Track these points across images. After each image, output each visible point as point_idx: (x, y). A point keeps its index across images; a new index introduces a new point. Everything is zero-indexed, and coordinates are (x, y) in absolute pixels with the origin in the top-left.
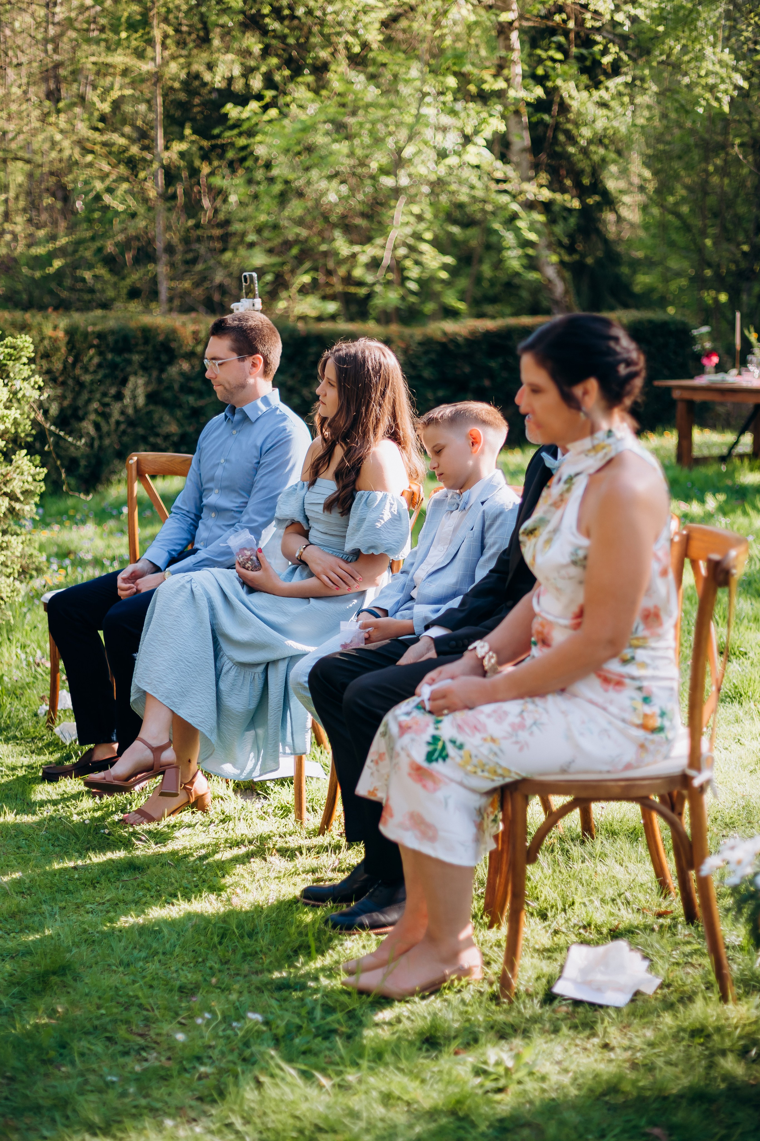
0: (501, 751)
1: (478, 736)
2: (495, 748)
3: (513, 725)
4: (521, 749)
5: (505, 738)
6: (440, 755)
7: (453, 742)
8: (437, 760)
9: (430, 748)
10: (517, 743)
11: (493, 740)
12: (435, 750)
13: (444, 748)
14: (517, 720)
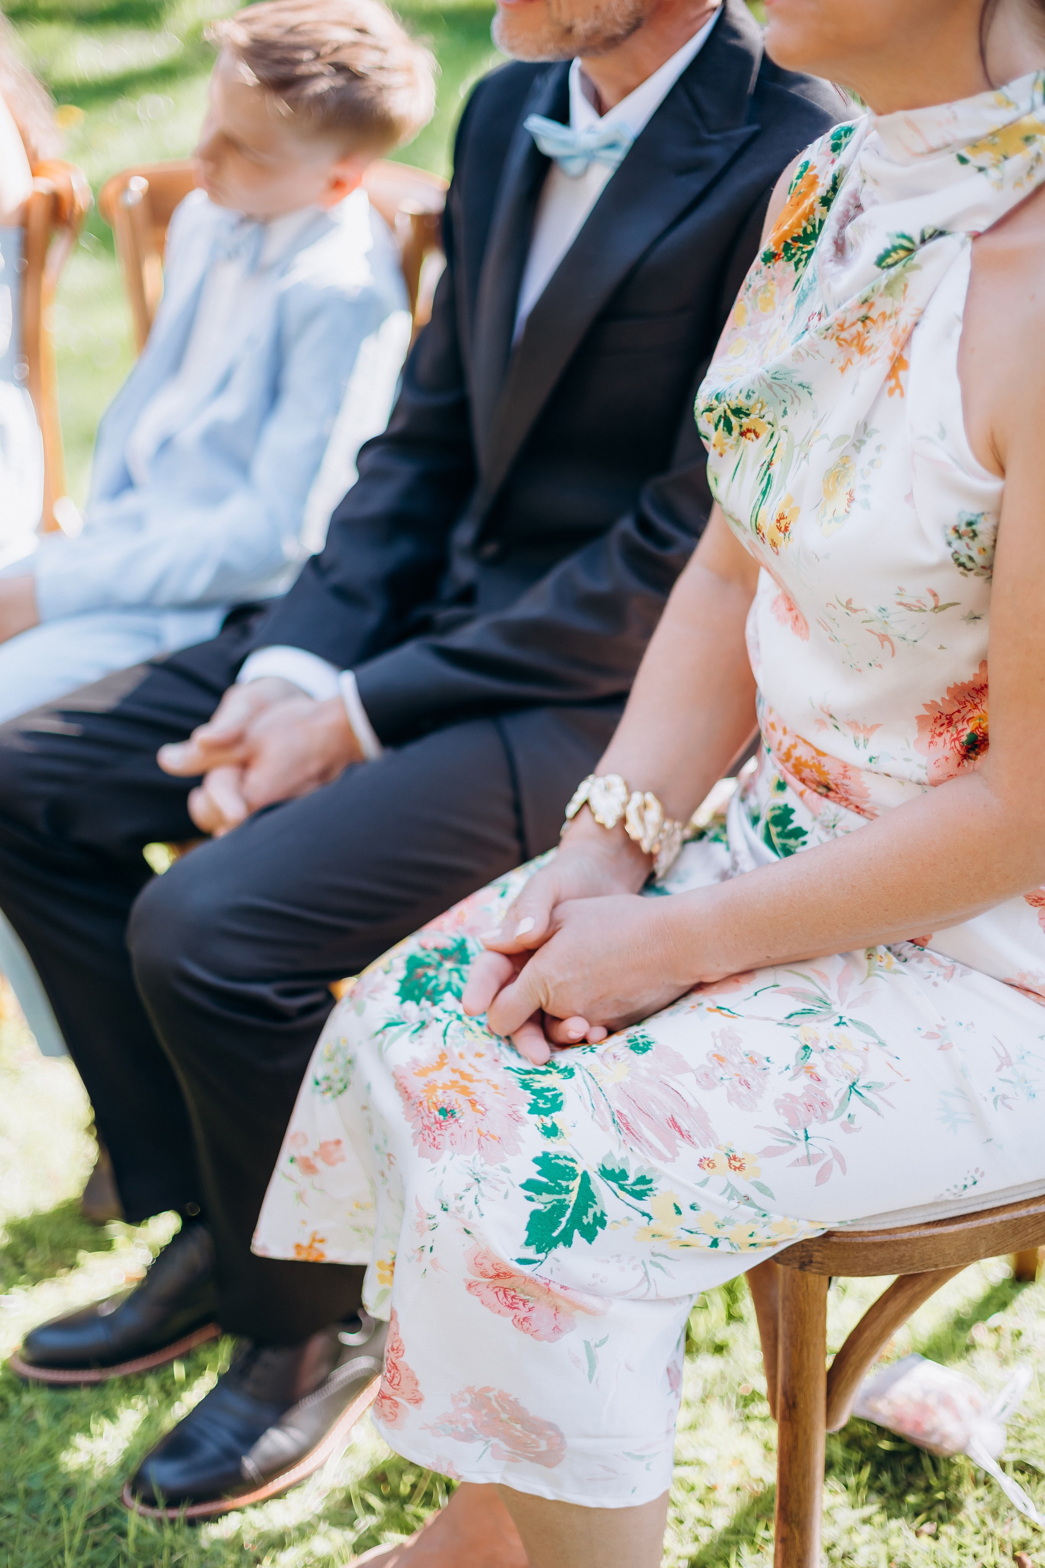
0: (762, 1189)
1: (689, 1154)
2: (742, 1182)
3: (786, 1105)
4: (822, 1177)
5: (770, 1152)
6: (575, 1222)
7: (615, 1176)
8: (566, 1239)
9: (543, 1202)
10: (809, 1160)
11: (735, 1162)
12: (559, 1209)
13: (587, 1196)
14: (800, 1085)
